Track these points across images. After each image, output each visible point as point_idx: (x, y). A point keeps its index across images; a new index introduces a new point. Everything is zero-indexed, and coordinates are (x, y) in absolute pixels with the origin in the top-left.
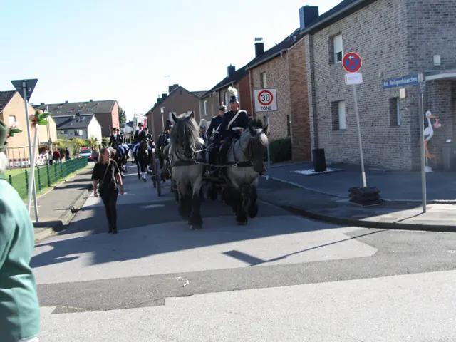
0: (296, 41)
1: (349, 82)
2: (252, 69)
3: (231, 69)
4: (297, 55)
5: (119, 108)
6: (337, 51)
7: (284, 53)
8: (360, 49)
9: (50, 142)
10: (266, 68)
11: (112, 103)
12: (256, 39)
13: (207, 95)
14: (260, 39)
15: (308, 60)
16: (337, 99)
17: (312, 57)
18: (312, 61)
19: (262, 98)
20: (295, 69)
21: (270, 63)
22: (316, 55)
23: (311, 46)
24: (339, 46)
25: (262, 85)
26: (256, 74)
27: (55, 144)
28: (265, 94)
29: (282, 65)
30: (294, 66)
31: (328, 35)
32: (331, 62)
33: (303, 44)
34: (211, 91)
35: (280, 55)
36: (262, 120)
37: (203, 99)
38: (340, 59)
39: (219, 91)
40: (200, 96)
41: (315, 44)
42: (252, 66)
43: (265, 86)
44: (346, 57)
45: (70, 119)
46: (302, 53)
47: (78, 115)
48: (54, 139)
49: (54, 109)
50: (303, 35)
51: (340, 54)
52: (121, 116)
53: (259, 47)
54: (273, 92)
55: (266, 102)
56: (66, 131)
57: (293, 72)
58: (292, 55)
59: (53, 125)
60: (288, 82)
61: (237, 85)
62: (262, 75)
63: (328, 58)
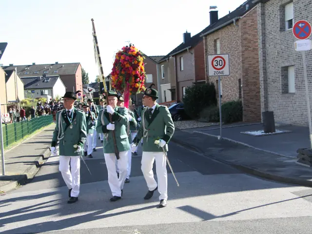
1: (298, 49)
2: (206, 36)
3: (187, 35)
4: (249, 22)
5: (82, 70)
6: (288, 18)
7: (237, 20)
9: (18, 101)
10: (220, 34)
11: (77, 65)
12: (211, 8)
13: (164, 59)
14: (215, 7)
15: (259, 27)
16: (287, 64)
17: (263, 24)
18: (264, 29)
19: (215, 63)
20: (247, 36)
21: (223, 30)
22: (267, 21)
23: (263, 14)
24: (290, 13)
25: (216, 50)
26: (210, 40)
27: (22, 103)
28: (218, 59)
29: (233, 34)
30: (245, 33)
31: (279, 4)
32: (282, 29)
33: (255, 12)
34: (168, 56)
35: (233, 22)
36: (215, 84)
37: (160, 63)
38: (290, 26)
39: (176, 56)
40: (158, 60)
41: (267, 12)
42: (207, 32)
43: (219, 52)
44: (297, 25)
45: (37, 80)
46: (253, 21)
47: (44, 76)
48: (22, 98)
49: (22, 70)
50: (256, 3)
51: (290, 21)
52: (84, 78)
53: (214, 15)
54: (226, 57)
55: (219, 67)
56: (33, 90)
57: (245, 39)
58: (245, 22)
59: (21, 85)
60: (241, 48)
61: (193, 51)
62: (215, 41)
63: (279, 25)
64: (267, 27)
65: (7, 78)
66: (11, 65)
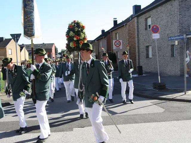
0: (131, 20)
1: (154, 38)
2: (112, 31)
3: (103, 31)
4: (131, 25)
5: (55, 47)
6: (148, 24)
7: (126, 25)
8: (158, 23)
9: (26, 60)
10: (119, 31)
11: (52, 44)
12: (114, 19)
13: (93, 42)
14: (116, 19)
15: (136, 28)
16: (148, 45)
17: (138, 27)
18: (138, 29)
19: (116, 44)
20: (131, 32)
21: (120, 29)
22: (139, 26)
23: (138, 22)
24: (149, 22)
25: (116, 38)
26: (114, 33)
27: (28, 61)
28: (118, 42)
29: (125, 30)
30: (130, 30)
31: (145, 18)
32: (146, 29)
33: (134, 21)
34: (94, 40)
35: (124, 25)
36: (116, 53)
38: (150, 28)
39: (98, 40)
41: (139, 21)
43: (117, 39)
44: (153, 27)
46: (133, 25)
49: (27, 46)
50: (135, 17)
51: (150, 26)
52: (56, 50)
53: (115, 22)
54: (121, 41)
55: (118, 45)
58: (129, 25)
59: (27, 53)
60: (127, 37)
61: (106, 38)
62: (116, 34)
63: (144, 27)
64: (140, 28)
65: (21, 50)
66: (23, 44)
